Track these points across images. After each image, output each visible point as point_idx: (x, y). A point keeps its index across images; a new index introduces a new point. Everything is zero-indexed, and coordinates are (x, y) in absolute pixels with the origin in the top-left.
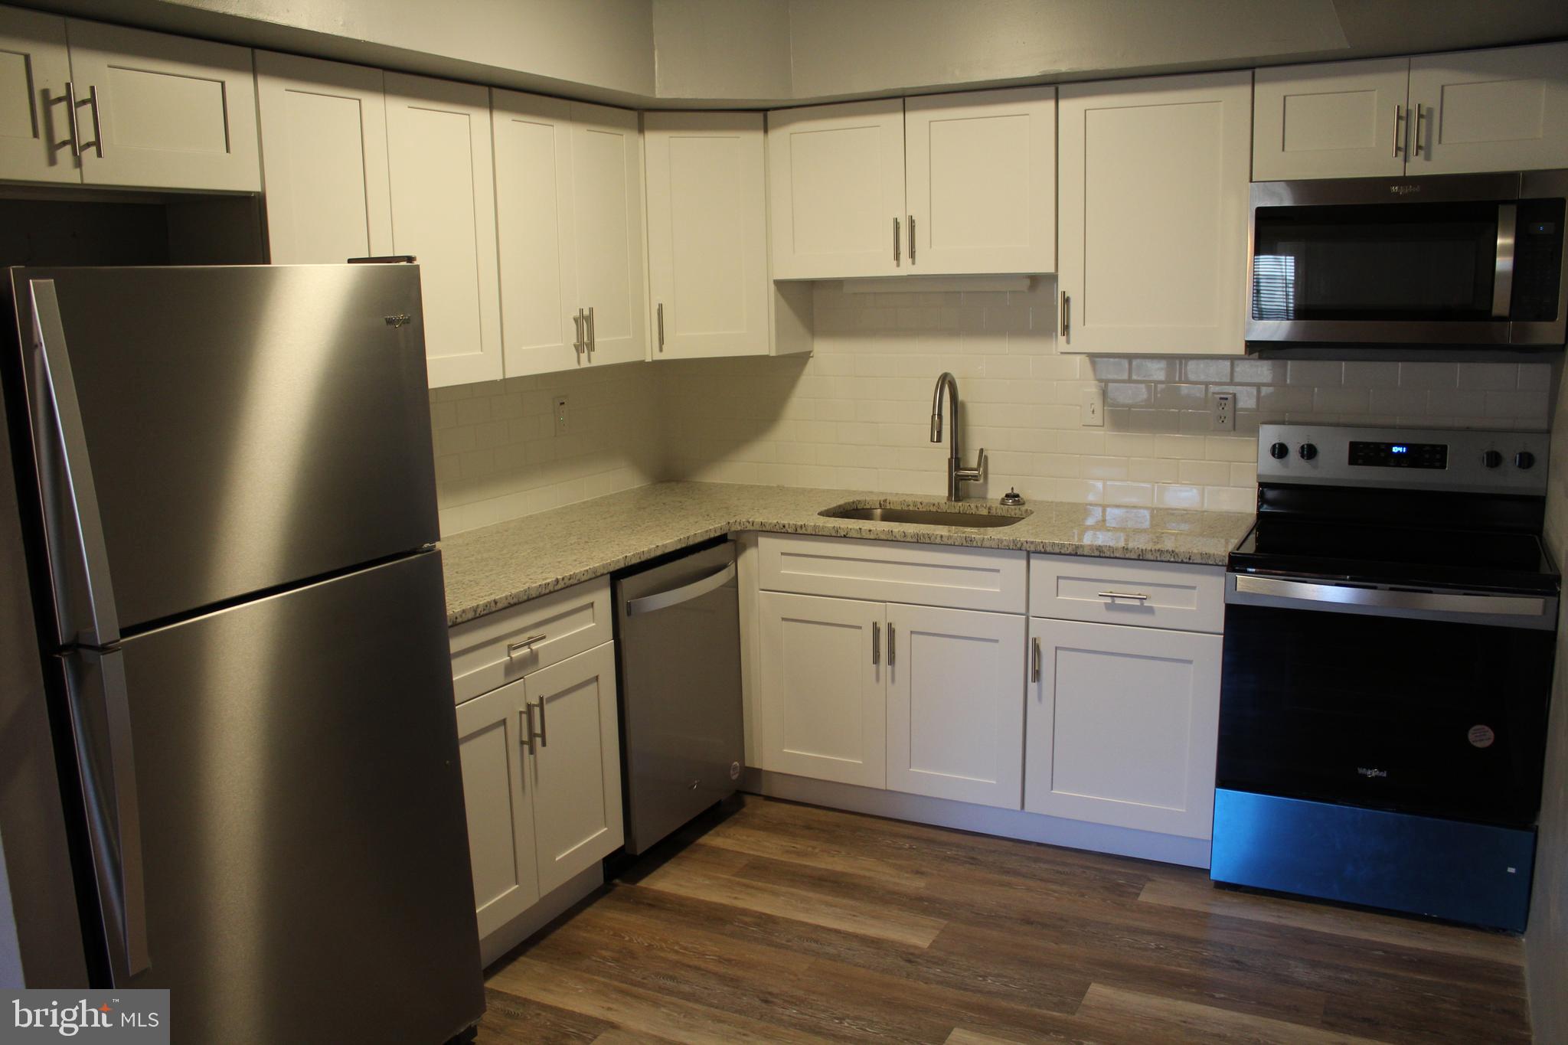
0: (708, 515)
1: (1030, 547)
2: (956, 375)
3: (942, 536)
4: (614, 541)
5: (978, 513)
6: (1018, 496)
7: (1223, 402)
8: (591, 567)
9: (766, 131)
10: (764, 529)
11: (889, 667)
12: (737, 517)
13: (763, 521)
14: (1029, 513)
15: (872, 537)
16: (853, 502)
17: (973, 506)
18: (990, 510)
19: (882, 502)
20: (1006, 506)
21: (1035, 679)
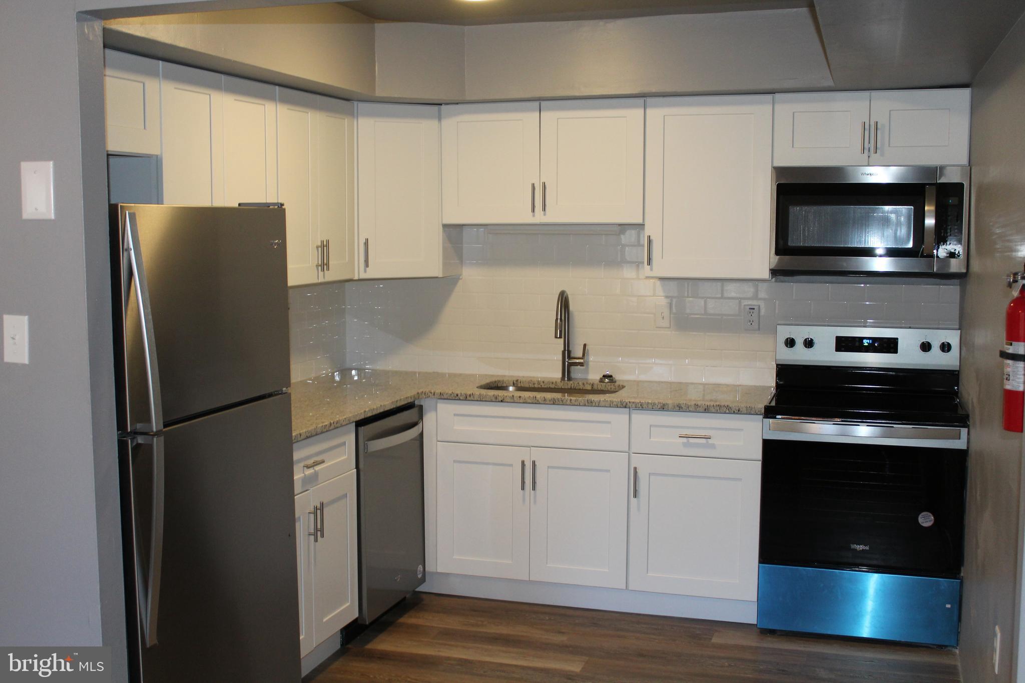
1: (631, 406)
2: (569, 293)
5: (584, 386)
6: (611, 376)
7: (752, 311)
8: (347, 417)
9: (440, 119)
10: (442, 397)
11: (532, 492)
12: (424, 389)
13: (442, 392)
14: (621, 387)
15: (521, 401)
16: (495, 382)
17: (580, 383)
18: (593, 385)
19: (515, 382)
20: (605, 384)
21: (635, 496)
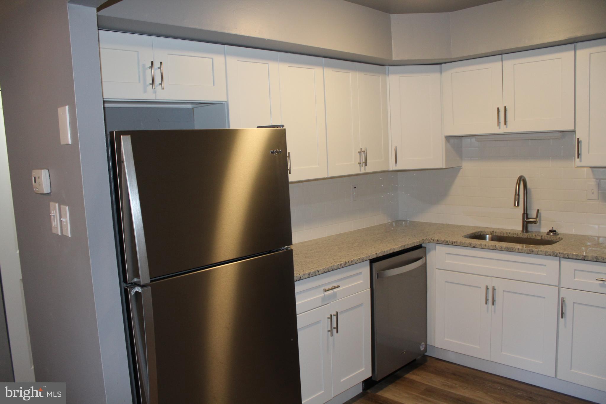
0: (414, 236)
1: (561, 256)
2: (526, 176)
3: (518, 249)
4: (373, 246)
5: (536, 238)
6: (555, 231)
8: (361, 257)
9: (441, 72)
10: (439, 243)
11: (493, 306)
12: (427, 237)
13: (438, 239)
14: (561, 239)
15: (486, 248)
16: (479, 232)
17: (534, 235)
18: (542, 236)
19: (492, 232)
20: (550, 236)
21: (562, 317)
